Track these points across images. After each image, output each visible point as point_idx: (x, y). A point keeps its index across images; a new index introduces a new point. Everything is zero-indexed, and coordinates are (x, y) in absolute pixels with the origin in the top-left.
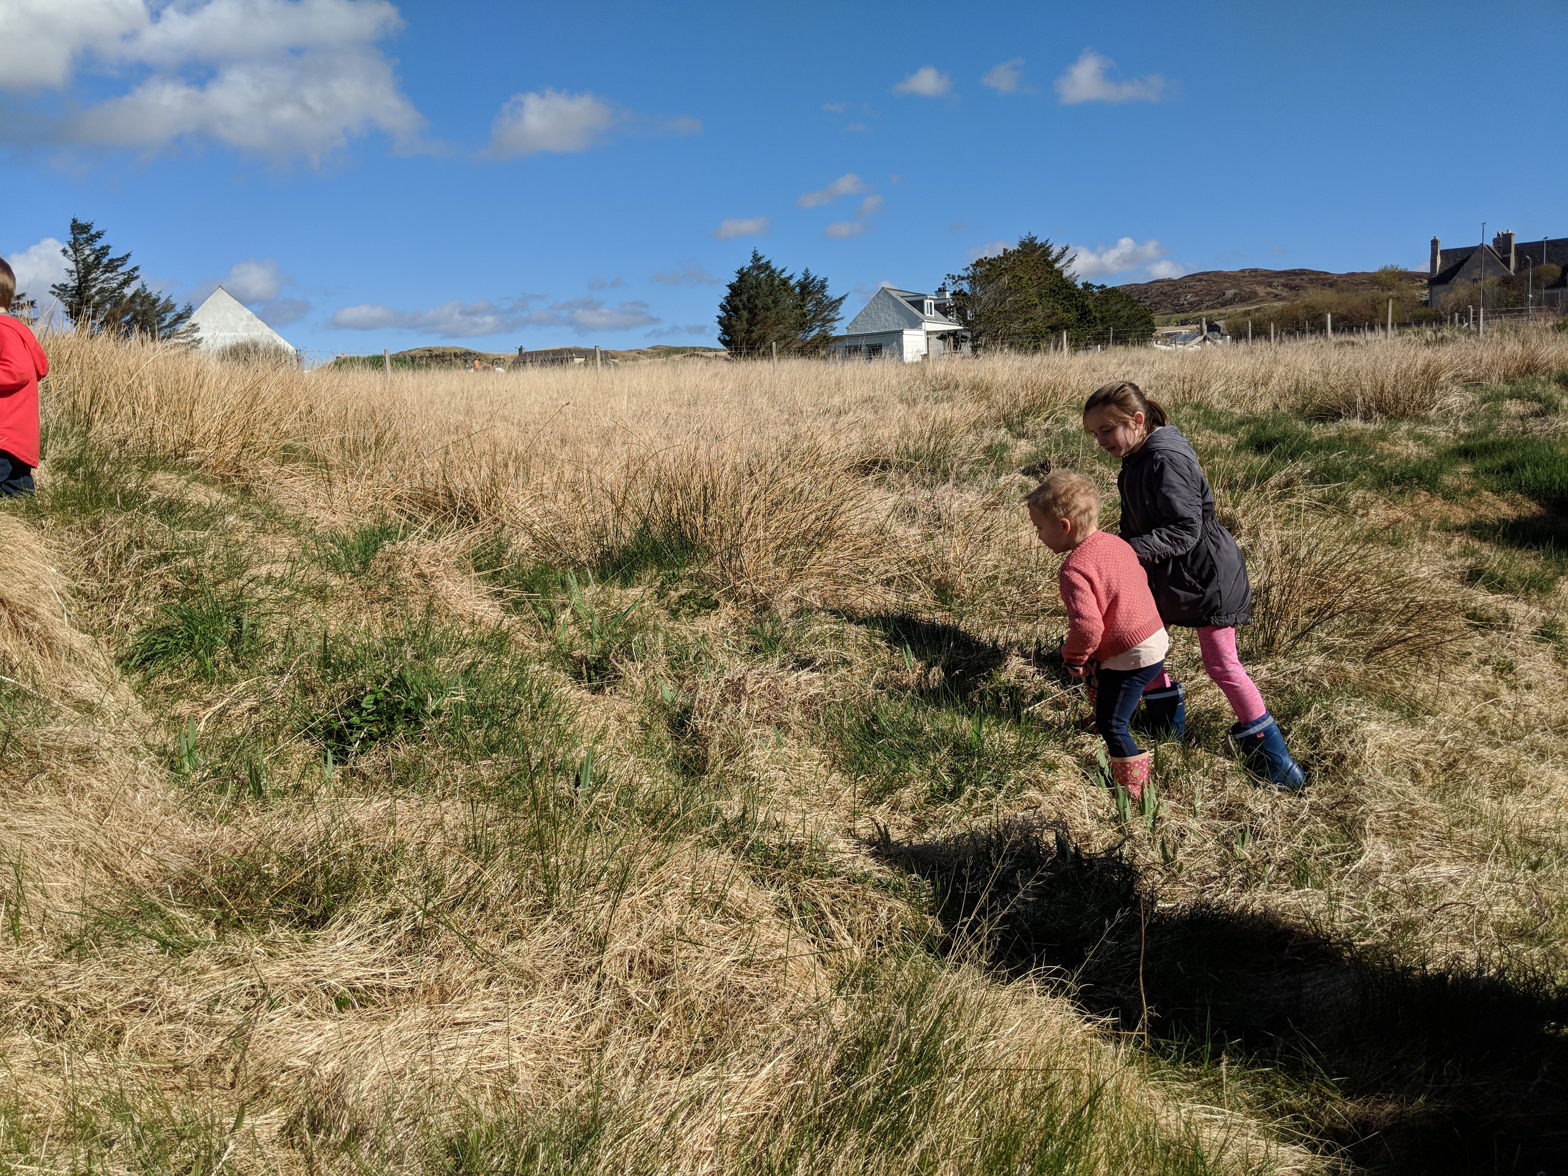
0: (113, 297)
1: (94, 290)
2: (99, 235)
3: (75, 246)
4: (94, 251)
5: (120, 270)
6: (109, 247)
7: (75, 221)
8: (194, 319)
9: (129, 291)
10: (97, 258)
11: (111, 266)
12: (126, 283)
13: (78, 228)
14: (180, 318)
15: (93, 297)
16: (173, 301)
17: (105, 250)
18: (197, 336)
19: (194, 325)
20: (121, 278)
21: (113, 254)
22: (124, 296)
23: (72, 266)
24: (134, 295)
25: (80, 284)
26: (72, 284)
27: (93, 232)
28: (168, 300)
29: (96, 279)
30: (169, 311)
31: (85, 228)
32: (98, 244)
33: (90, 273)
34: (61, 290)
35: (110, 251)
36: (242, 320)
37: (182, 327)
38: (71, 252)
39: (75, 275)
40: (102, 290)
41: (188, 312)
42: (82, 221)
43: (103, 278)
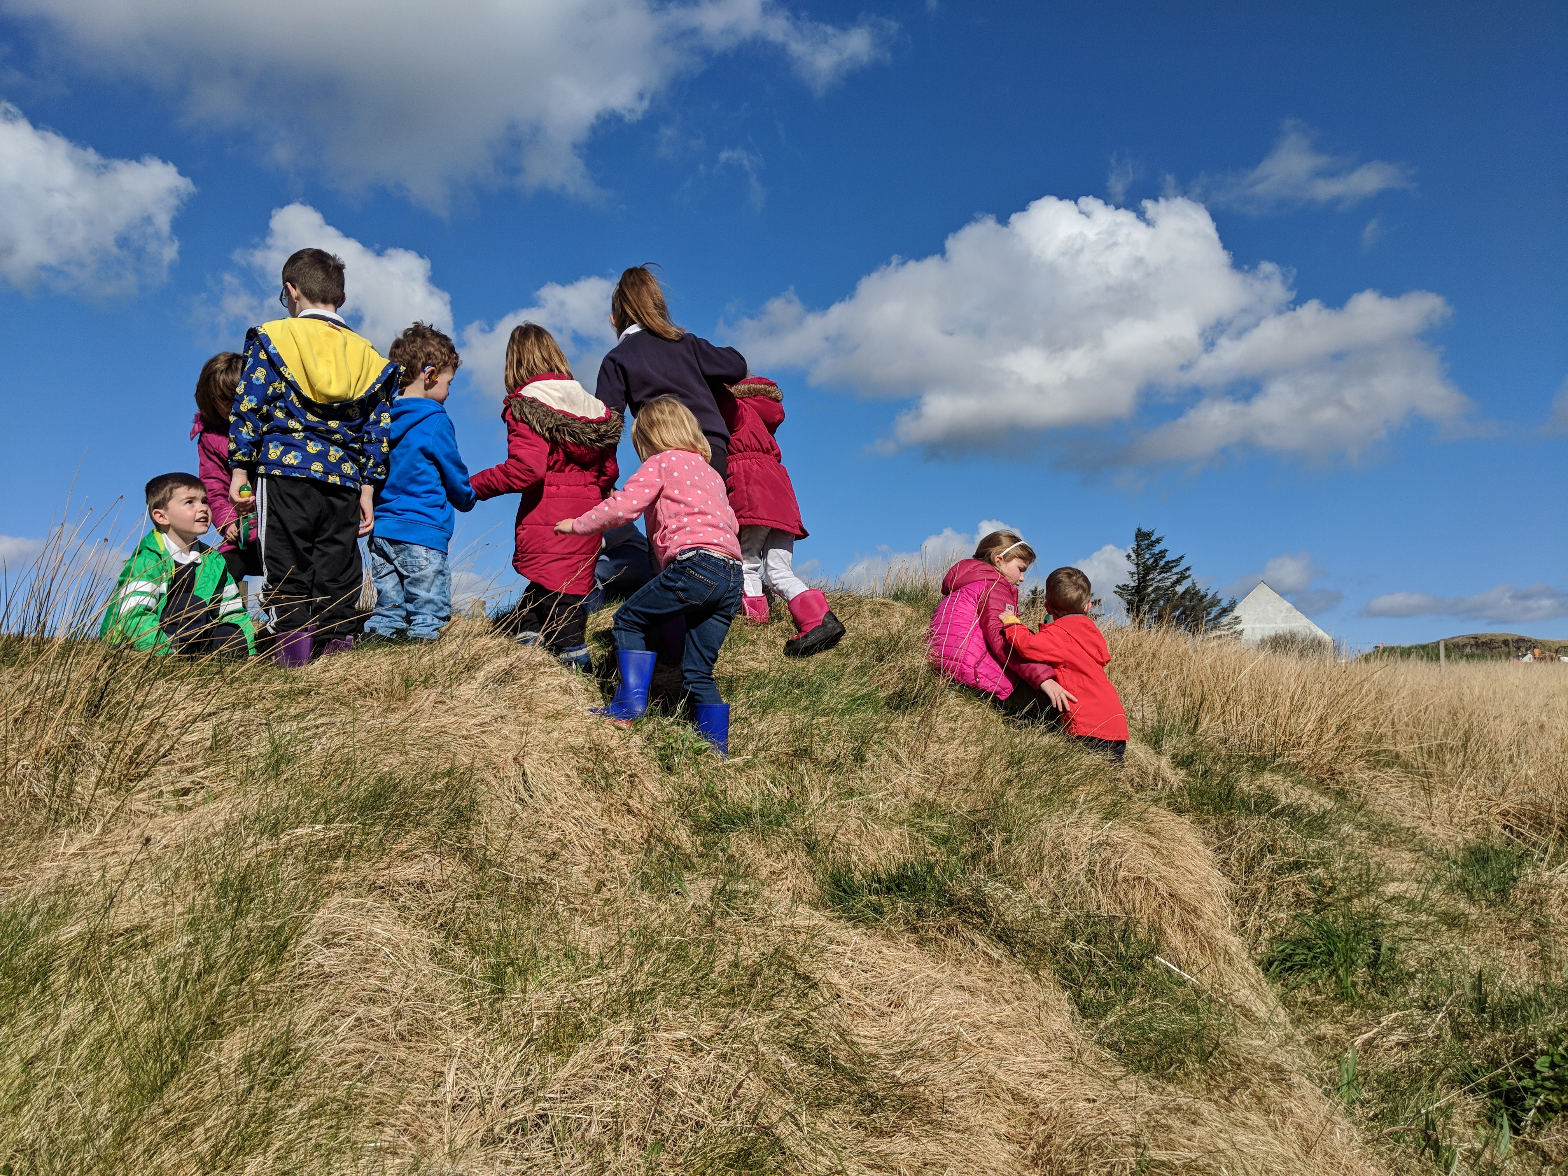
0: (1166, 594)
1: (1150, 589)
2: (1158, 541)
3: (1138, 553)
4: (1153, 555)
5: (1175, 570)
6: (1166, 551)
7: (1139, 530)
8: (1237, 612)
9: (1180, 589)
10: (1156, 561)
11: (1167, 568)
12: (1178, 582)
13: (1142, 536)
14: (1225, 611)
15: (1149, 595)
16: (1219, 596)
17: (1162, 553)
18: (1239, 627)
19: (1236, 618)
20: (1175, 577)
21: (1169, 557)
22: (1176, 593)
23: (1134, 569)
24: (1185, 593)
25: (1139, 584)
26: (1133, 584)
27: (1153, 538)
28: (1214, 595)
29: (1153, 579)
30: (1215, 605)
31: (1147, 536)
32: (1157, 549)
33: (1147, 574)
34: (1122, 590)
35: (1167, 554)
36: (1281, 611)
37: (1225, 620)
38: (1134, 556)
39: (1136, 576)
40: (1158, 588)
41: (1233, 605)
42: (1145, 529)
43: (1159, 578)
